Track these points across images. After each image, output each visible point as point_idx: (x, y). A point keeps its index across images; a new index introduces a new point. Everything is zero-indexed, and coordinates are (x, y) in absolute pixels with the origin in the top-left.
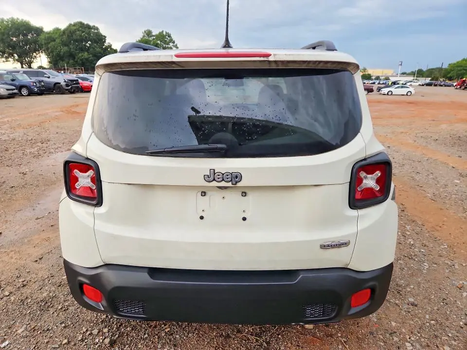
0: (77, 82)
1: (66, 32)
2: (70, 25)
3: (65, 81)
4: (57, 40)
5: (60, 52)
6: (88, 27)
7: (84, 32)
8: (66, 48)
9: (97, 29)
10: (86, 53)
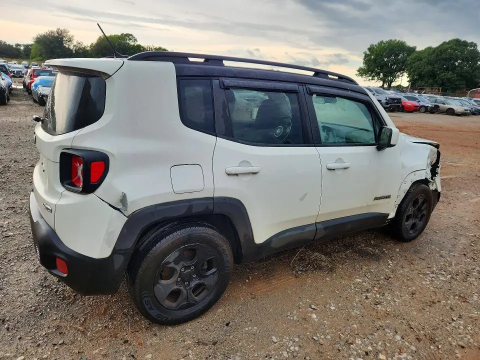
0: (399, 100)
1: (436, 51)
2: (444, 43)
3: (386, 99)
4: (423, 60)
5: (422, 71)
6: (465, 44)
7: (456, 50)
8: (430, 67)
9: (475, 45)
10: (451, 72)
